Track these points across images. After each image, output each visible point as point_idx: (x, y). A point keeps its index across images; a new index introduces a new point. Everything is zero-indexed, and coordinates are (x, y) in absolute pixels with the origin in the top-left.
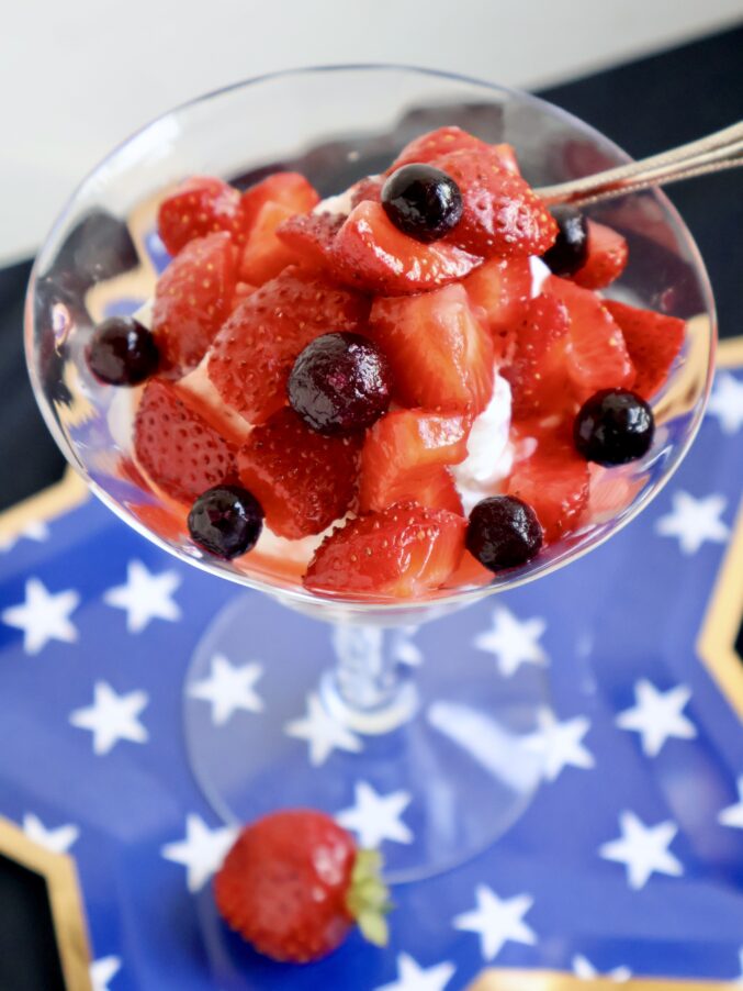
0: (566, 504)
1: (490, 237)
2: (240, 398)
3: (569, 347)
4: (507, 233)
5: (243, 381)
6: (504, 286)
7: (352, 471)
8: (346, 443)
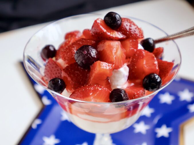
0: (136, 93)
1: (128, 31)
2: (65, 58)
3: (144, 63)
4: (132, 32)
5: (66, 55)
6: (131, 45)
7: (87, 77)
8: (86, 71)
